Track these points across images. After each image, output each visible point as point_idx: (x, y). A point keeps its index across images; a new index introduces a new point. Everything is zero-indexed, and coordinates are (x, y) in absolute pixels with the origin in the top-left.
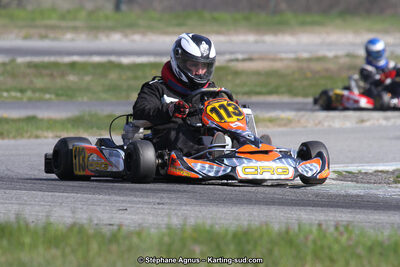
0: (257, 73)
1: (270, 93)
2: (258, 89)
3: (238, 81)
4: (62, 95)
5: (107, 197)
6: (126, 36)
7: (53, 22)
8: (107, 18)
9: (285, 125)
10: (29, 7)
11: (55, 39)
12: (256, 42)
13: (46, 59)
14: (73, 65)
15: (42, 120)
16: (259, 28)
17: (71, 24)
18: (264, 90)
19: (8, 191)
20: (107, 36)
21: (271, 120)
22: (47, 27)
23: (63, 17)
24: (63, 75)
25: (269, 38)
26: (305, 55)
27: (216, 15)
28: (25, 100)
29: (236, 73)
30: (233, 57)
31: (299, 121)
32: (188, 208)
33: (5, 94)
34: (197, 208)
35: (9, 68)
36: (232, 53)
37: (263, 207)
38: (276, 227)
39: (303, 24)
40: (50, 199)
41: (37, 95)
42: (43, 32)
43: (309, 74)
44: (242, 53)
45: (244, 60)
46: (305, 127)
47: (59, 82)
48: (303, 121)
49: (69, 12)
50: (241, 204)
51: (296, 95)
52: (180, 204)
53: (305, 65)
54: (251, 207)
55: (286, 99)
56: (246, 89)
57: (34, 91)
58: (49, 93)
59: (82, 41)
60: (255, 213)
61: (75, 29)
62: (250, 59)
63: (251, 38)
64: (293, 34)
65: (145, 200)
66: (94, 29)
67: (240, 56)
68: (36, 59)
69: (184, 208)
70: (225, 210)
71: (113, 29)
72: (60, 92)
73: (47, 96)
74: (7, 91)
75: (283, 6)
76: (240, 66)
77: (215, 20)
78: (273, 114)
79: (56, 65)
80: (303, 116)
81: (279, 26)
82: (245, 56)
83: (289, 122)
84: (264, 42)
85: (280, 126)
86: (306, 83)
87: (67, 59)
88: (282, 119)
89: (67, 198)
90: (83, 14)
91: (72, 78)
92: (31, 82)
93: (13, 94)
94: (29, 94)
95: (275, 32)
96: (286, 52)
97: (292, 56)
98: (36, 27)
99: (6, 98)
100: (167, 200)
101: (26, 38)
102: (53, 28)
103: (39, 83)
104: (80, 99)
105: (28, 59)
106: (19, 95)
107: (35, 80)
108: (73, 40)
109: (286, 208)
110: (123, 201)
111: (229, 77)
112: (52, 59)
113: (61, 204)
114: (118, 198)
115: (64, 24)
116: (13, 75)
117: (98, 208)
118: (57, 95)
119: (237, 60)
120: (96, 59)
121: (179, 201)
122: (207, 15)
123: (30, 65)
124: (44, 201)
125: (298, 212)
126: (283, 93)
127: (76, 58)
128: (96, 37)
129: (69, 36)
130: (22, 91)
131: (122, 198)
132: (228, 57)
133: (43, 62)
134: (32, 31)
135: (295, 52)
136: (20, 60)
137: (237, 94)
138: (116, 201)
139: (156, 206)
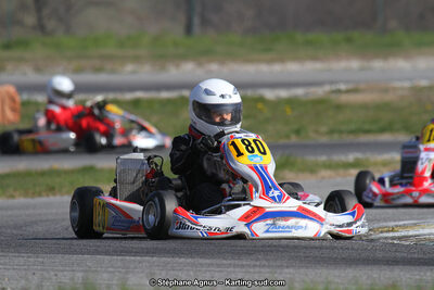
0: (365, 107)
1: (382, 130)
2: (367, 127)
5: (189, 260)
6: (200, 64)
11: (113, 71)
12: (362, 69)
15: (102, 170)
16: (365, 52)
18: (374, 128)
19: (67, 256)
20: (177, 67)
21: (385, 164)
23: (121, 45)
25: (378, 64)
26: (424, 83)
27: (311, 36)
29: (339, 107)
30: (334, 87)
32: (291, 270)
34: (302, 271)
36: (332, 83)
37: (384, 267)
40: (119, 264)
43: (429, 106)
44: (347, 82)
45: (348, 91)
50: (357, 264)
52: (281, 266)
54: (369, 267)
56: (353, 127)
59: (146, 73)
61: (137, 59)
63: (355, 64)
64: (407, 57)
66: (161, 58)
67: (343, 87)
69: (286, 270)
70: (336, 272)
75: (393, 24)
76: (344, 98)
77: (308, 43)
81: (390, 49)
82: (350, 86)
84: (371, 69)
87: (129, 96)
95: (385, 57)
97: (407, 84)
100: (264, 262)
101: (77, 72)
102: (110, 58)
108: (134, 72)
109: (413, 268)
111: (330, 113)
112: (110, 96)
119: (339, 91)
120: (165, 95)
121: (278, 263)
122: (299, 37)
124: (112, 267)
126: (397, 131)
127: (140, 94)
128: (163, 68)
129: (129, 67)
131: (208, 261)
132: (327, 88)
135: (410, 79)
137: (341, 132)
138: (201, 264)
139: (252, 270)
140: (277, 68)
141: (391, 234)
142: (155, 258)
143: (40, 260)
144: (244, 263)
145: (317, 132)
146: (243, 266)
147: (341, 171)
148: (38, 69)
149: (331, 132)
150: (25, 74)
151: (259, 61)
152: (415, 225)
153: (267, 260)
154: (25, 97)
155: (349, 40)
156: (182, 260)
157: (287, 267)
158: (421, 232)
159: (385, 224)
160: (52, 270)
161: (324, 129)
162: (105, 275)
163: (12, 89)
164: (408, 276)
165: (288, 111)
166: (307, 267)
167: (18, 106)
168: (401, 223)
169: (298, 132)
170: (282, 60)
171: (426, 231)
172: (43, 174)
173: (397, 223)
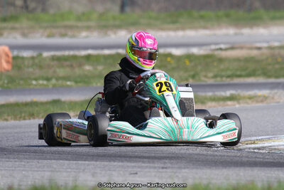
0: (238, 60)
1: (249, 75)
2: (238, 73)
3: (222, 66)
4: (80, 82)
5: (120, 164)
7: (71, 23)
8: (114, 18)
9: (262, 101)
10: (52, 11)
11: (73, 36)
12: (236, 34)
13: (67, 53)
14: (88, 57)
15: (64, 102)
16: (238, 23)
17: (85, 24)
18: (243, 73)
19: (40, 161)
20: (115, 33)
21: (250, 98)
22: (66, 27)
23: (79, 19)
24: (80, 65)
25: (246, 31)
26: (276, 44)
27: (203, 13)
28: (51, 86)
29: (221, 60)
30: (218, 47)
31: (273, 98)
32: (186, 170)
33: (34, 82)
34: (194, 170)
35: (37, 61)
36: (216, 44)
37: (247, 168)
38: (259, 185)
39: (273, 18)
40: (74, 166)
41: (60, 82)
42: (63, 31)
43: (280, 60)
44: (225, 43)
45: (226, 49)
46: (279, 102)
47: (78, 71)
48: (276, 97)
49: (83, 14)
50: (230, 166)
51: (269, 77)
52: (180, 168)
53: (277, 52)
54: (238, 169)
55: (261, 80)
56: (229, 73)
57: (58, 79)
58: (70, 80)
59: (94, 37)
60: (242, 174)
61: (88, 28)
62: (232, 48)
63: (231, 31)
64: (266, 26)
65: (151, 165)
66: (104, 27)
67: (223, 46)
68: (59, 53)
69: (183, 170)
70: (217, 172)
71: (119, 27)
72: (79, 80)
73: (69, 83)
74: (36, 79)
75: (257, 4)
76: (224, 54)
77: (202, 17)
78: (252, 93)
79: (75, 57)
80: (276, 93)
81: (254, 21)
82: (228, 46)
83: (265, 98)
84: (242, 34)
85: (257, 102)
86: (277, 66)
87: (84, 53)
88: (259, 96)
89: (88, 165)
90: (95, 16)
91: (88, 67)
92: (55, 72)
93: (41, 82)
94: (54, 81)
95: (251, 26)
96: (260, 42)
97: (265, 45)
98: (57, 27)
99: (36, 85)
100: (169, 165)
101: (49, 36)
102: (71, 27)
103: (61, 72)
104: (94, 85)
105: (52, 53)
106: (45, 82)
107: (58, 70)
108: (87, 37)
109: (266, 169)
110: (133, 167)
111: (215, 64)
112: (72, 53)
113: (84, 170)
114: (129, 164)
115: (80, 24)
116: (41, 67)
117: (114, 173)
118: (76, 82)
119: (221, 49)
120: (107, 52)
122: (195, 14)
123: (53, 58)
124: (70, 168)
125: (276, 172)
126: (259, 75)
127: (90, 52)
128: (106, 34)
129: (84, 34)
130: (48, 79)
131: (133, 164)
132: (213, 47)
133: (64, 56)
134: (54, 31)
135: (268, 42)
136: (45, 54)
137: (222, 77)
138: (128, 166)
139: (161, 170)
140: (180, 33)
141: (253, 146)
142: (98, 163)
143: (23, 163)
144: (156, 165)
145: (206, 76)
146: (155, 168)
147: (221, 103)
148: (24, 35)
149: (215, 76)
150: (15, 38)
151: (169, 29)
152: (269, 139)
153: (171, 163)
154: (15, 53)
155: (228, 16)
156: (116, 163)
157: (185, 168)
158: (273, 144)
159: (249, 138)
160: (31, 170)
161: (211, 75)
162: (65, 174)
163: (6, 49)
164: (263, 174)
165: (187, 62)
166: (197, 168)
167: (11, 60)
168: (260, 138)
169: (193, 77)
170: (183, 29)
171: (276, 143)
172: (26, 104)
173: (257, 138)
